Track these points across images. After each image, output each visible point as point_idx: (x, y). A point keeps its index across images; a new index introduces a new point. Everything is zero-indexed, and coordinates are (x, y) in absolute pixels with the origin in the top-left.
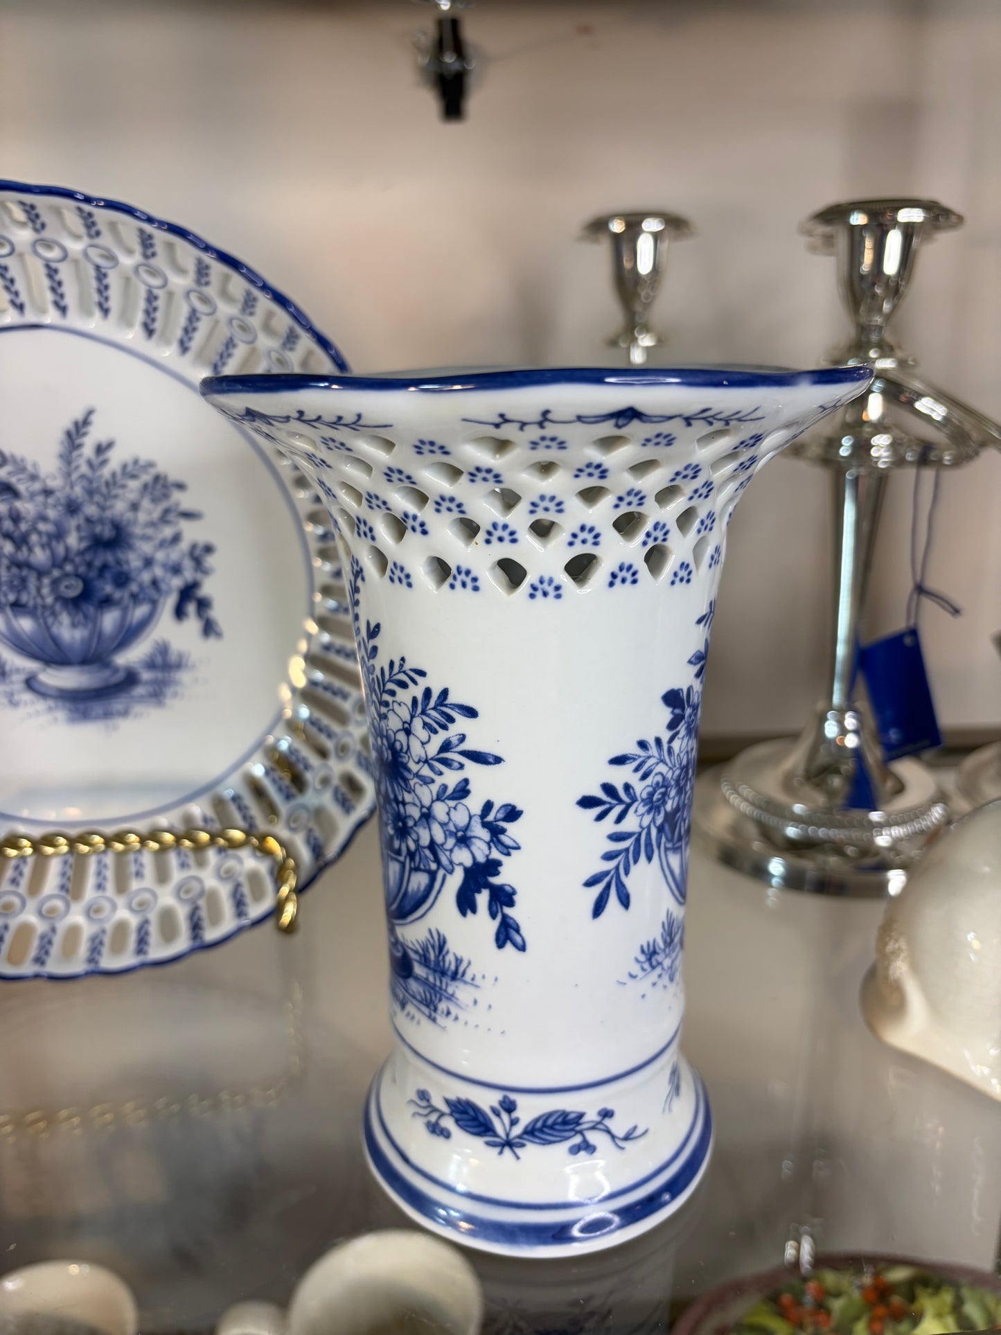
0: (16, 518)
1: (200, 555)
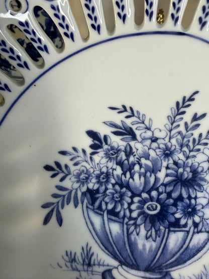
0: (129, 152)
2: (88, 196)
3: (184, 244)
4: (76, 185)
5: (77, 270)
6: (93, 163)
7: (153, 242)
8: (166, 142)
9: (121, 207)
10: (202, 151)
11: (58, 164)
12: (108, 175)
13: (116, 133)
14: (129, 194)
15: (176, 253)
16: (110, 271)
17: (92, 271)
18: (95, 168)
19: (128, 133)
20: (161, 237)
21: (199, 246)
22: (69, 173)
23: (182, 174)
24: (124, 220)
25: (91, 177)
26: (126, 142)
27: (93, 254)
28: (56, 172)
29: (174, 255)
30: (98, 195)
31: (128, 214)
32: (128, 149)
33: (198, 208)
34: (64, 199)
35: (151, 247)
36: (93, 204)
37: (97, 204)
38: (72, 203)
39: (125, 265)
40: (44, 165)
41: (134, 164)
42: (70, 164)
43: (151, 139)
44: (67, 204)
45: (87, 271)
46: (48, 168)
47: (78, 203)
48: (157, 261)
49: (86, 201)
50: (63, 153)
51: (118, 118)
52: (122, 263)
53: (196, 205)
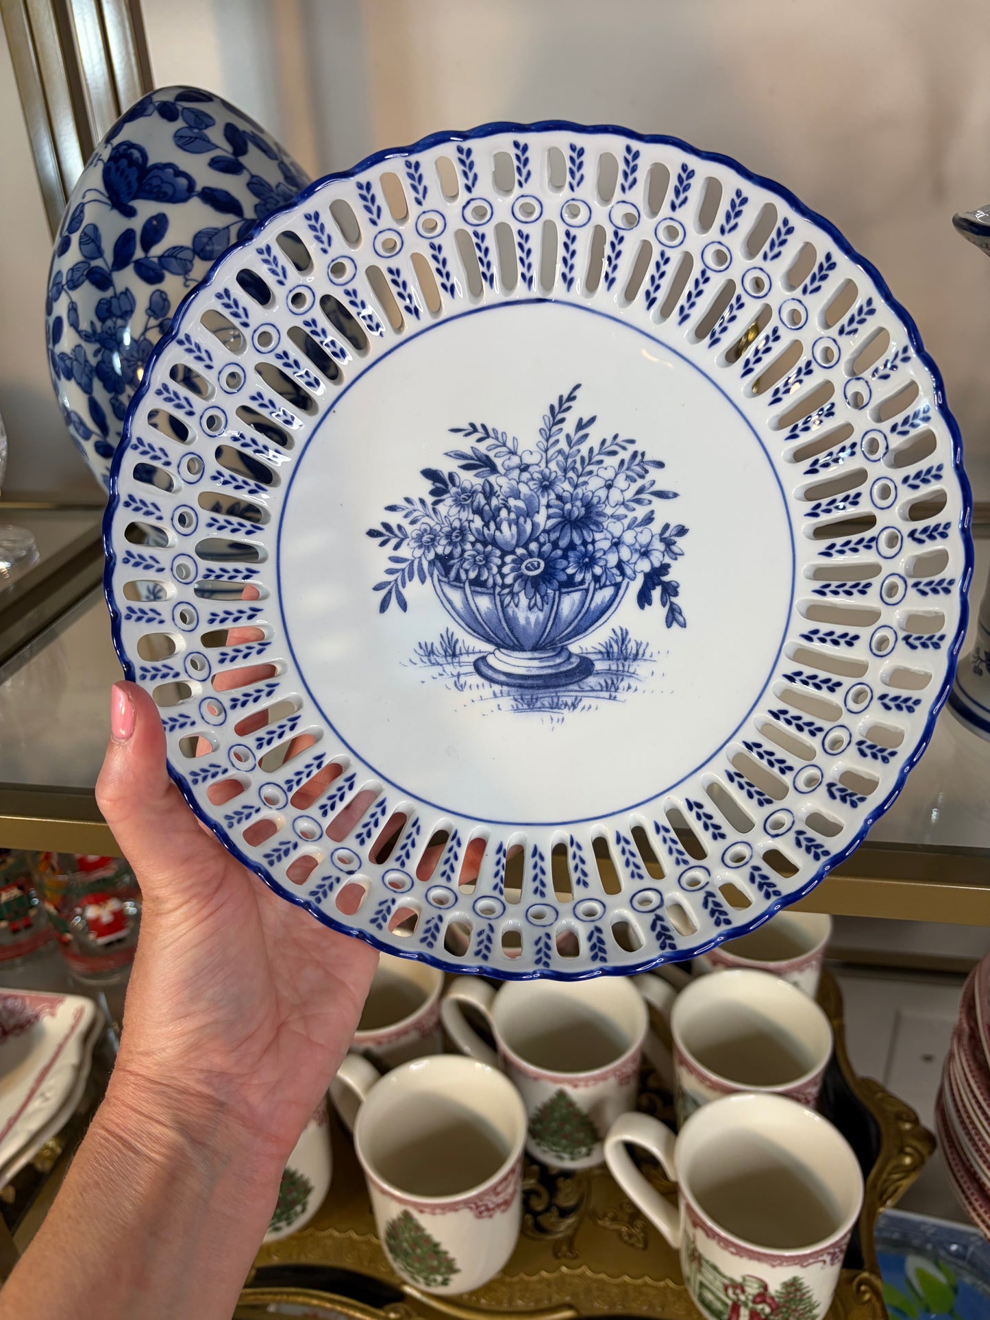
0: (489, 493)
1: (671, 537)
2: (439, 564)
3: (583, 607)
4: (418, 553)
5: (438, 664)
6: (439, 517)
7: (539, 612)
8: (541, 469)
9: (489, 573)
10: (595, 473)
11: (387, 526)
12: (462, 532)
13: (466, 467)
14: (498, 553)
15: (573, 620)
16: (484, 659)
17: (459, 662)
18: (443, 523)
19: (483, 464)
20: (550, 603)
21: (604, 605)
22: (406, 537)
23: (570, 512)
24: (494, 590)
25: (438, 538)
26: (483, 477)
27: (457, 641)
28: (386, 538)
29: (570, 624)
30: (452, 562)
31: (499, 580)
32: (488, 488)
33: (598, 555)
34: (404, 574)
35: (537, 618)
36: (447, 574)
37: (453, 574)
38: (416, 578)
39: (503, 647)
40: (367, 530)
41: (499, 509)
42: (405, 523)
43: (519, 467)
44: (410, 580)
45: (453, 663)
46: (372, 533)
47: (425, 577)
48: (548, 635)
49: (436, 573)
50: (392, 508)
51: (466, 445)
52: (499, 646)
53: (594, 552)
